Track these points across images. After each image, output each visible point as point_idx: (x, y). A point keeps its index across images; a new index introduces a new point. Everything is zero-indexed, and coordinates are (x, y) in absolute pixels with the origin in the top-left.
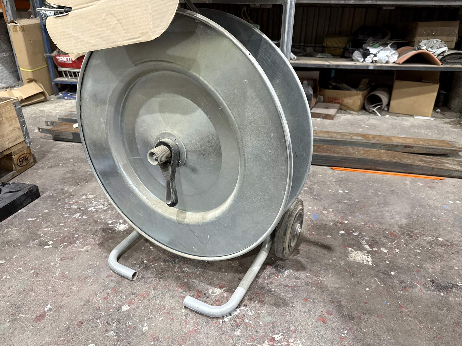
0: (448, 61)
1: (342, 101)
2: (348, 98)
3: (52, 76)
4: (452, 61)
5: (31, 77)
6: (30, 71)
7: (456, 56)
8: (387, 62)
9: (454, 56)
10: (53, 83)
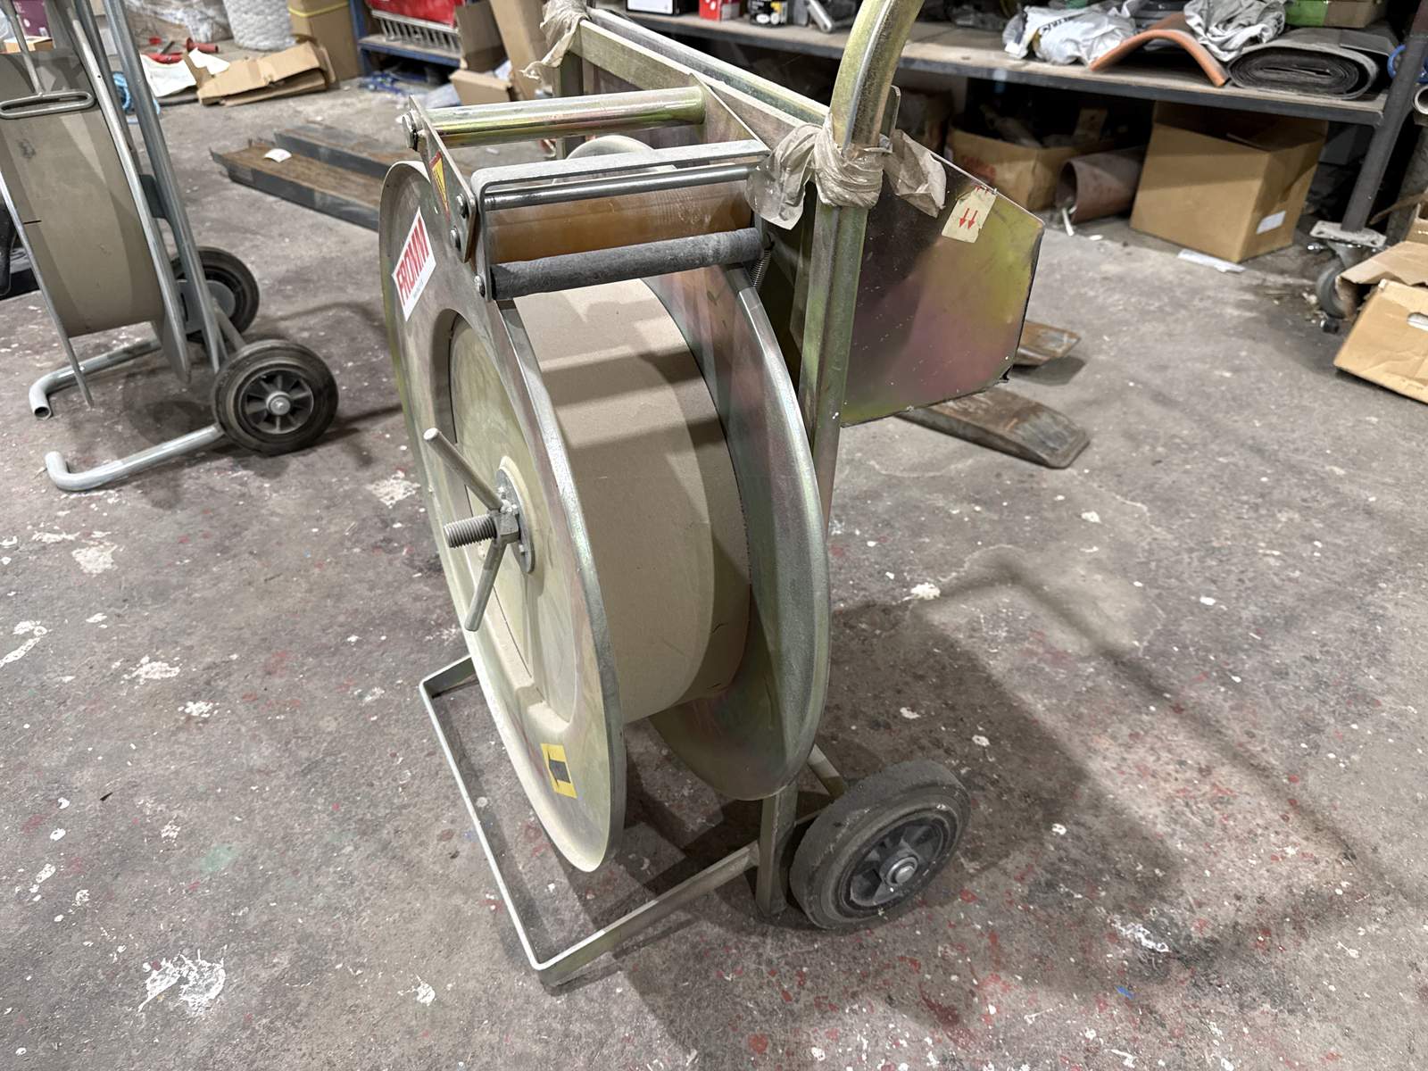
0: (1260, 74)
1: (993, 171)
2: (1006, 165)
3: (357, 32)
4: (1273, 76)
5: (306, 31)
6: (303, 15)
7: (1286, 58)
8: (1077, 61)
9: (1279, 58)
10: (359, 49)
